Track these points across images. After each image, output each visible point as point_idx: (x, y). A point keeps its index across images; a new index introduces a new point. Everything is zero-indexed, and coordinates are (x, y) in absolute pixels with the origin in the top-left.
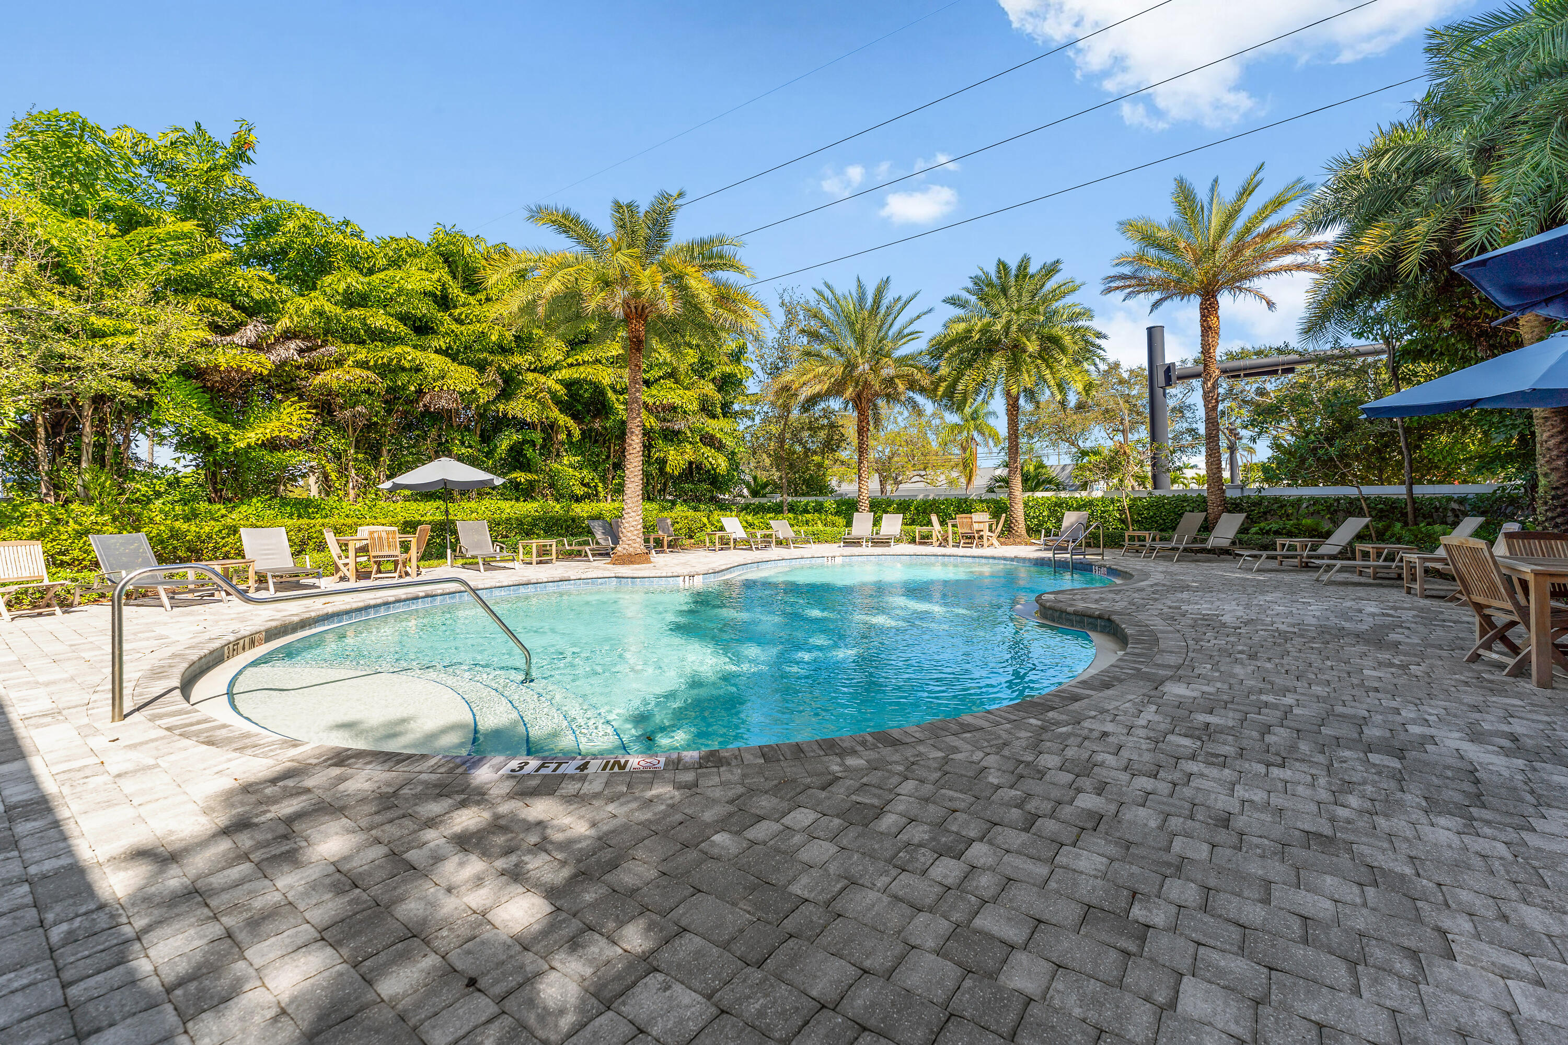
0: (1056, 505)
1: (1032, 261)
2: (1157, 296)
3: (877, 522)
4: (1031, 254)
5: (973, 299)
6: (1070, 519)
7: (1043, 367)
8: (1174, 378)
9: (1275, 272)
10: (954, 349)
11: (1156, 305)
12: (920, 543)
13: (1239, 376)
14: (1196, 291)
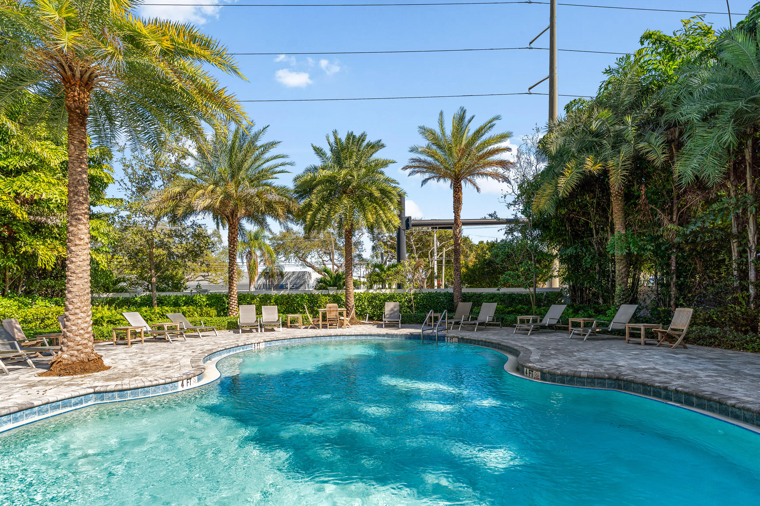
0: (372, 298)
1: (367, 137)
2: (427, 176)
3: (259, 312)
4: (368, 133)
5: (329, 154)
6: (389, 307)
7: (378, 208)
8: (410, 225)
9: (487, 175)
10: (319, 188)
11: (425, 181)
12: (291, 327)
13: (436, 228)
14: (450, 177)
